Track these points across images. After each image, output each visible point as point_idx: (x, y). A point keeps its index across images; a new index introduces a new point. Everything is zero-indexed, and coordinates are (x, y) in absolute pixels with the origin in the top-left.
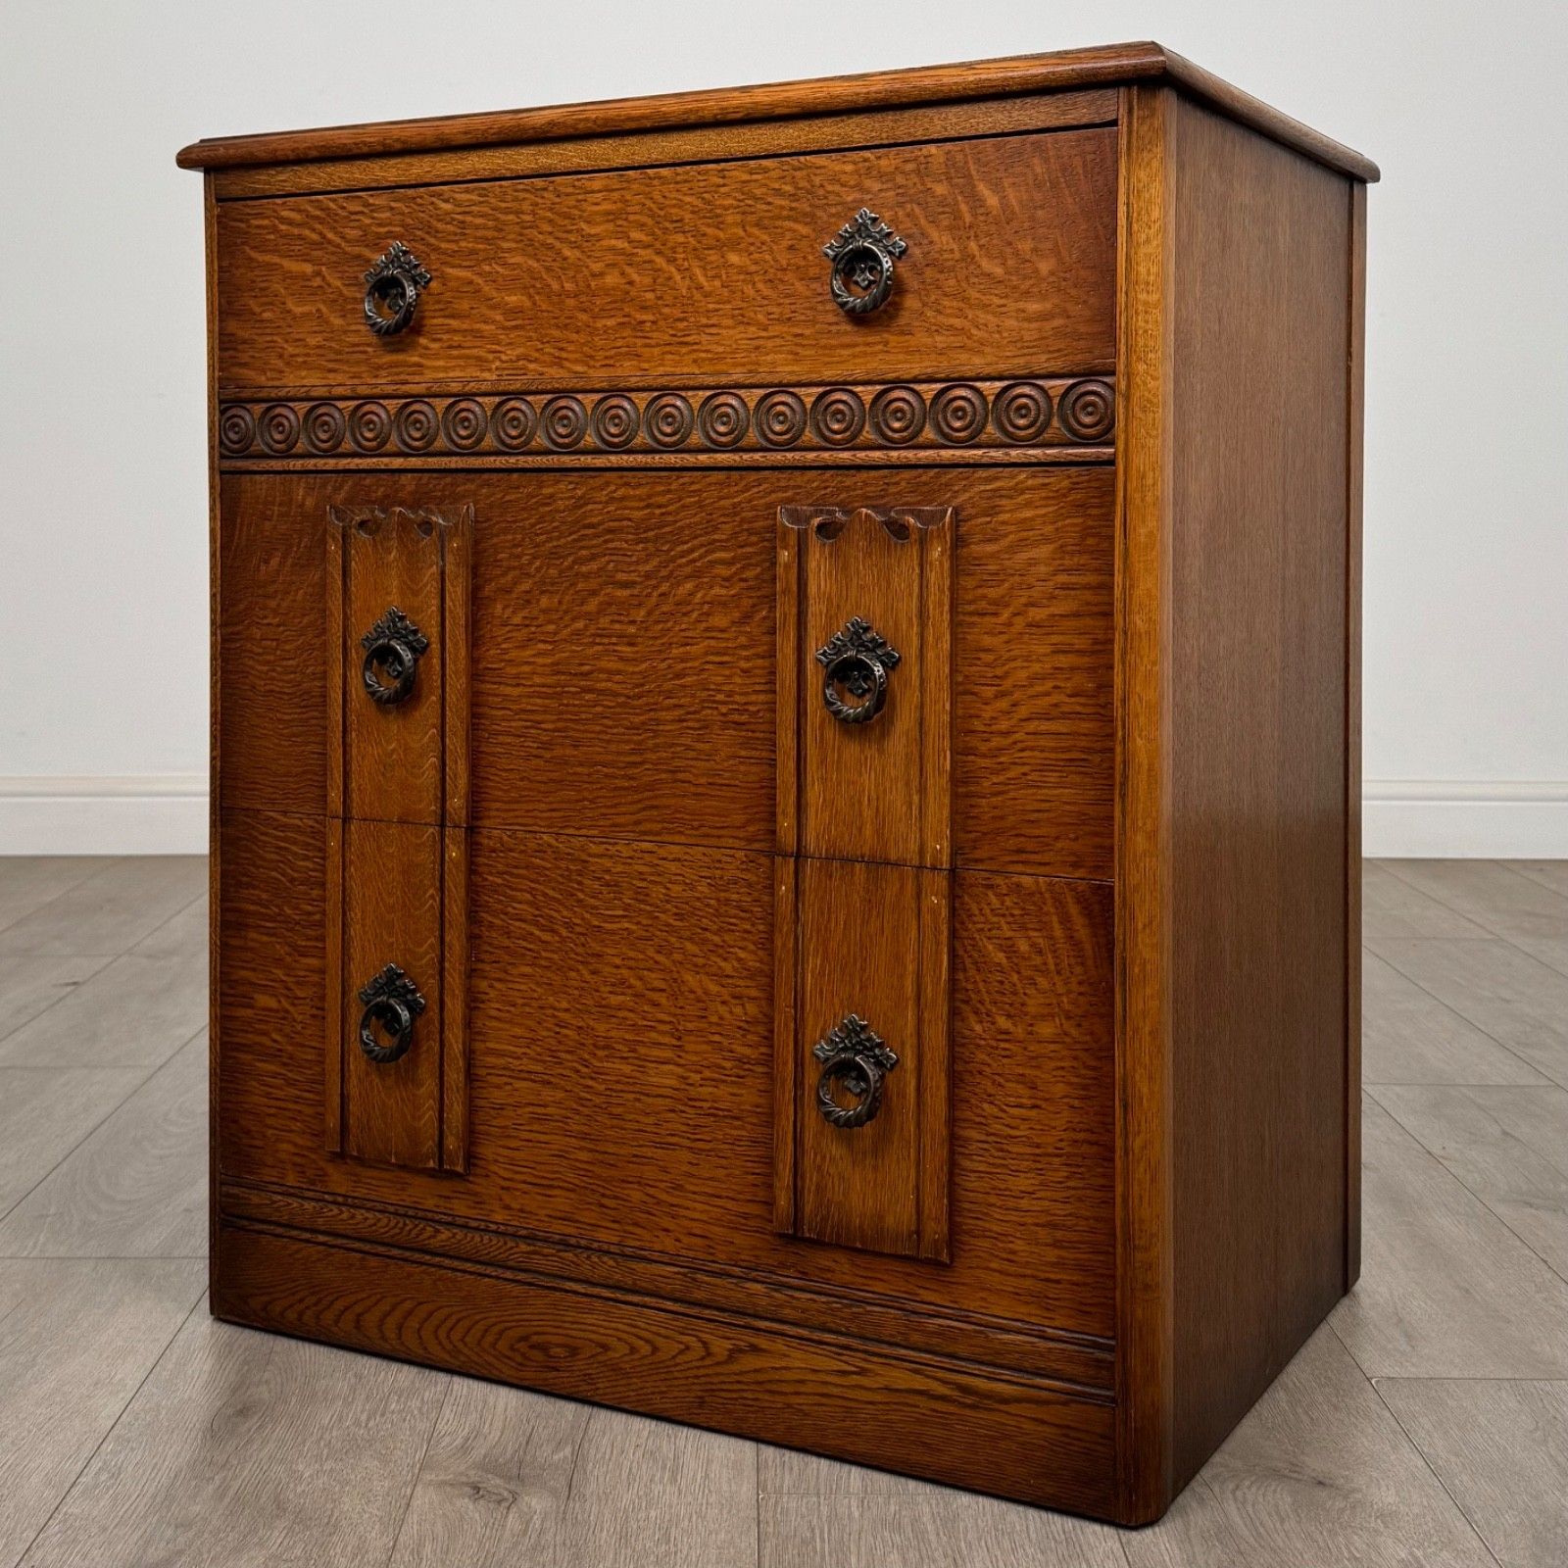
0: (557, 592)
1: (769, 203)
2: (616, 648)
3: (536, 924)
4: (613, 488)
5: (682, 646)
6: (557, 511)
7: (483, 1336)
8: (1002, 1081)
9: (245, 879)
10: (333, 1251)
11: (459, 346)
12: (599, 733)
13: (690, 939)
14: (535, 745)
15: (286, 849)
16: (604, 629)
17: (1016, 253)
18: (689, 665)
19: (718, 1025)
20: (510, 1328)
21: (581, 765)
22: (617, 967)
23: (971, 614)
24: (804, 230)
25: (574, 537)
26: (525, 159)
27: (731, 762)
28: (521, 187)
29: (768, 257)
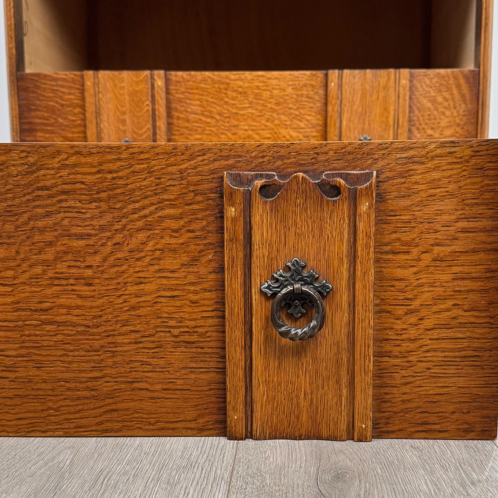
0: (14, 244)
2: (74, 288)
4: (64, 156)
5: (136, 284)
6: (10, 175)
12: (61, 356)
16: (62, 273)
21: (45, 382)
23: (387, 253)
25: (28, 197)
27: (183, 371)
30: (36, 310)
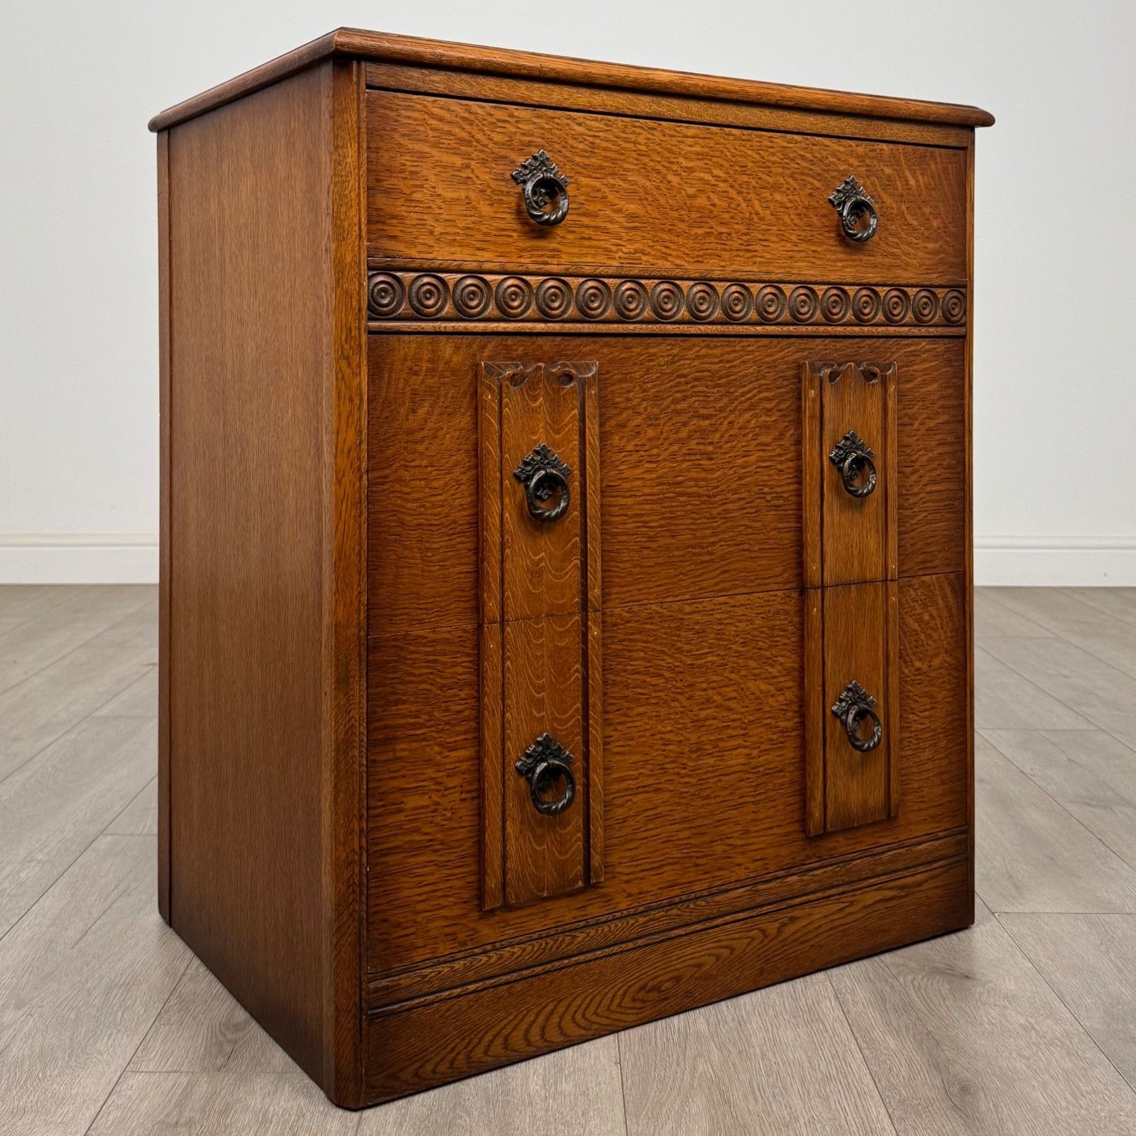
1: (798, 164)
3: (647, 673)
4: (697, 349)
6: (659, 365)
7: (611, 1002)
8: (918, 699)
9: (393, 698)
10: (482, 994)
11: (590, 239)
13: (751, 658)
14: (645, 539)
15: (435, 661)
17: (923, 214)
18: (747, 470)
19: (769, 712)
20: (631, 986)
22: (705, 690)
23: (904, 425)
24: (817, 184)
25: (672, 384)
26: (645, 104)
27: (773, 533)
28: (639, 124)
29: (797, 199)
30: (673, 484)
